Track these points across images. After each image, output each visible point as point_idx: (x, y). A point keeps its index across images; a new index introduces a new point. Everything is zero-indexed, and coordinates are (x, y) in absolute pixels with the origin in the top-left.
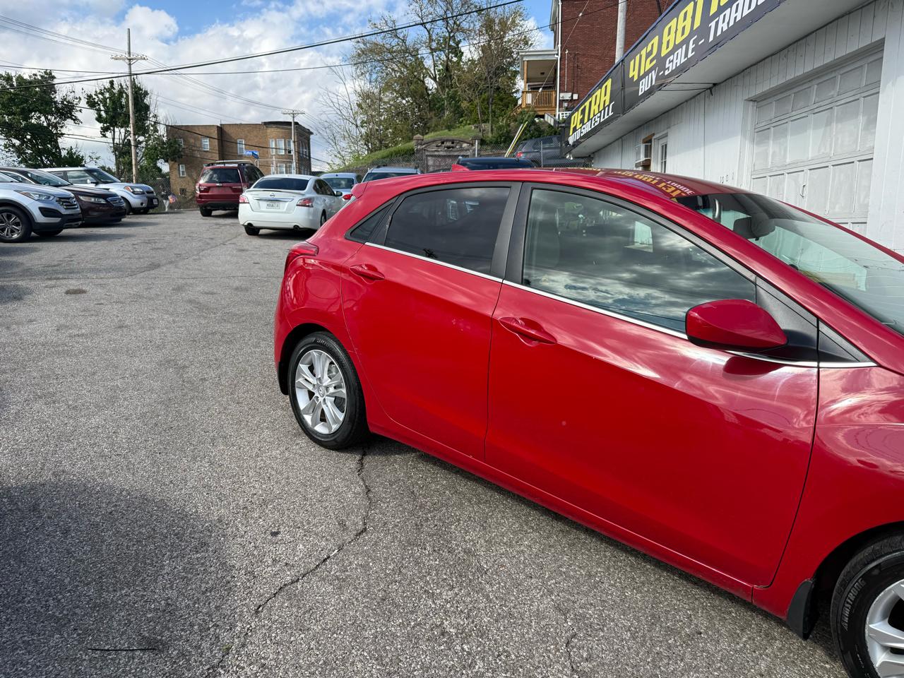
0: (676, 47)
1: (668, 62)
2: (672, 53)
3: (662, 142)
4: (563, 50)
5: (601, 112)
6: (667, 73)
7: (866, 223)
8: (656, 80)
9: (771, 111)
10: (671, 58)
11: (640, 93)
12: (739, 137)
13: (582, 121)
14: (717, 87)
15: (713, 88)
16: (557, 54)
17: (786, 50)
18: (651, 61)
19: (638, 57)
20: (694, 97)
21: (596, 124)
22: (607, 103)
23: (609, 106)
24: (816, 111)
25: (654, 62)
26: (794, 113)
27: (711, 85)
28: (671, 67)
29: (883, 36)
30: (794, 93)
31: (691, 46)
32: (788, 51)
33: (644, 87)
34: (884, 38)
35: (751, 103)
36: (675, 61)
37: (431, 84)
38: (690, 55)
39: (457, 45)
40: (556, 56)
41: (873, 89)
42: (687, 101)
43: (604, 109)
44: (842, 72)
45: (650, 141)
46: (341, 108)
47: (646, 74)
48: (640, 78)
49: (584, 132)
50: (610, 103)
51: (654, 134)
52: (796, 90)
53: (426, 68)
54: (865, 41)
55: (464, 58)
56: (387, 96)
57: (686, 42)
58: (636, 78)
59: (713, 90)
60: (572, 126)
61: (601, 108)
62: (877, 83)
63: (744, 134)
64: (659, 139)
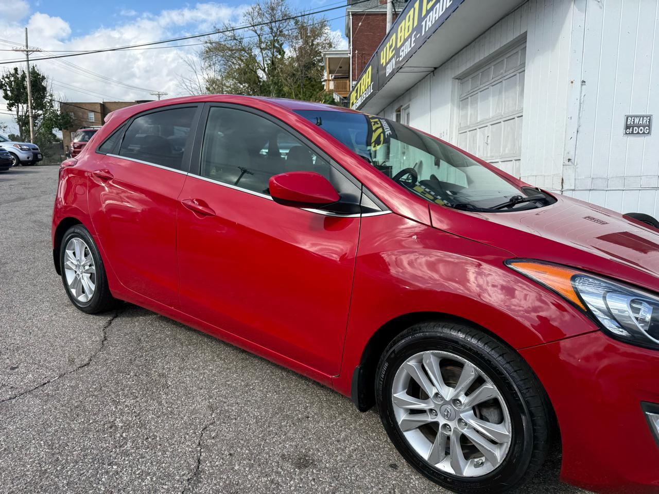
0: (406, 40)
1: (401, 51)
2: (402, 45)
3: (407, 111)
4: (354, 50)
5: (366, 90)
6: (401, 59)
7: (520, 160)
8: (395, 64)
9: (469, 86)
10: (402, 48)
11: (387, 75)
12: (450, 104)
13: (356, 99)
14: (437, 70)
15: (434, 71)
16: (350, 54)
17: (474, 43)
18: (392, 51)
19: (385, 49)
20: (424, 78)
21: (364, 99)
22: (369, 84)
23: (370, 85)
24: (493, 84)
25: (394, 52)
26: (481, 86)
27: (433, 69)
28: (403, 54)
29: (526, 30)
30: (482, 72)
31: (413, 39)
32: (476, 43)
33: (389, 70)
34: (527, 31)
35: (457, 81)
36: (405, 51)
37: (261, 73)
38: (413, 45)
39: (281, 46)
41: (521, 69)
42: (420, 81)
43: (368, 88)
44: (507, 57)
45: (399, 111)
46: (193, 90)
47: (390, 60)
48: (387, 64)
49: (358, 105)
50: (371, 83)
51: (402, 106)
52: (482, 70)
53: (257, 63)
54: (517, 34)
55: (286, 56)
56: (230, 83)
57: (410, 36)
58: (384, 64)
59: (435, 72)
60: (351, 102)
61: (366, 87)
62: (523, 65)
63: (452, 101)
64: (405, 109)
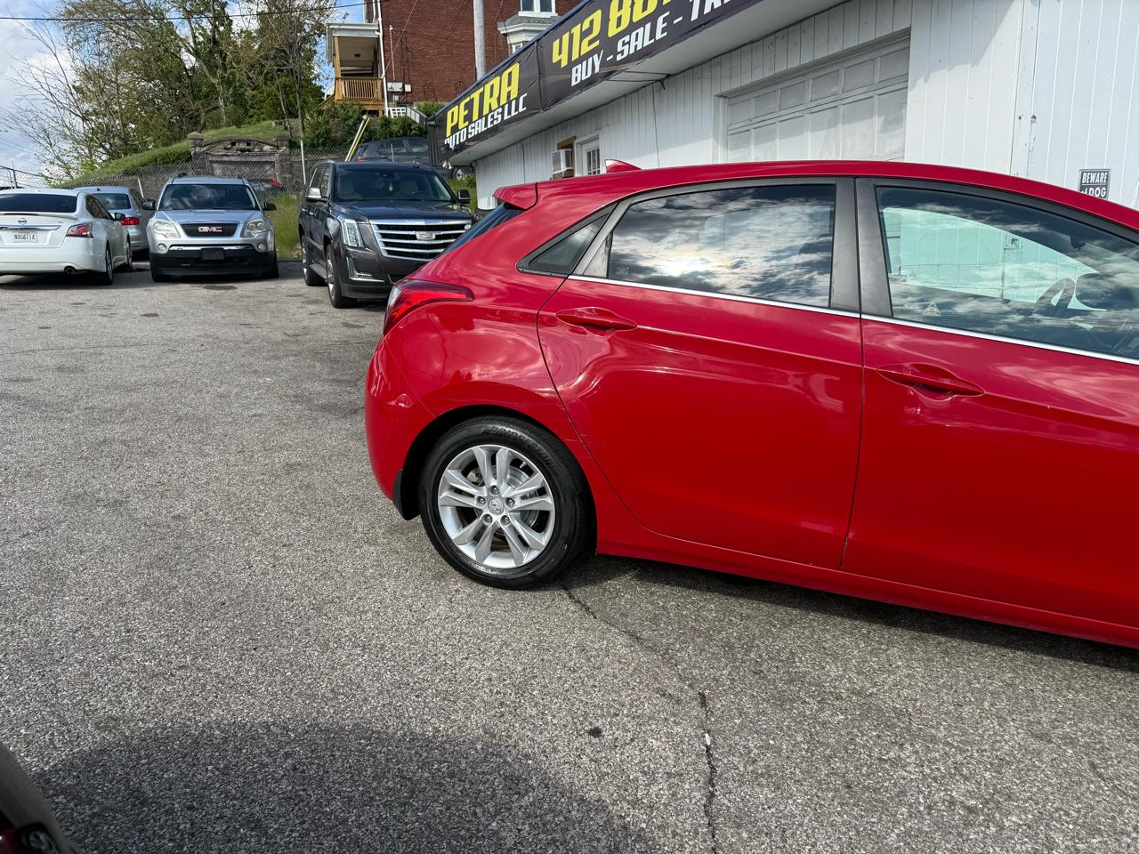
0: (633, 26)
1: (620, 43)
2: (628, 31)
3: (590, 147)
4: (386, 24)
5: (503, 107)
6: (619, 57)
7: (899, 237)
8: (600, 67)
9: (749, 110)
10: (626, 39)
11: (574, 83)
12: (711, 140)
13: (468, 118)
14: (671, 79)
16: (378, 31)
17: (773, 37)
18: (591, 42)
19: (566, 37)
20: (637, 90)
21: (495, 123)
22: (514, 95)
23: (517, 99)
24: (814, 110)
25: (597, 43)
26: (783, 112)
27: (663, 76)
28: (624, 49)
29: (908, 26)
30: (781, 89)
31: (660, 24)
32: (776, 38)
33: (579, 74)
34: (909, 29)
35: (722, 100)
36: (633, 44)
37: (190, 62)
38: (659, 36)
39: (223, 9)
40: (377, 33)
42: (625, 96)
43: (509, 102)
44: (846, 66)
45: (571, 146)
46: (54, 91)
47: (582, 59)
48: (572, 64)
49: (474, 133)
50: (519, 95)
51: (575, 138)
52: (781, 86)
53: (181, 39)
54: (885, 30)
55: (235, 28)
56: (125, 77)
57: (652, 19)
58: (564, 63)
59: (665, 82)
60: (449, 125)
61: (504, 100)
62: (905, 77)
63: (716, 138)
64: (582, 144)
